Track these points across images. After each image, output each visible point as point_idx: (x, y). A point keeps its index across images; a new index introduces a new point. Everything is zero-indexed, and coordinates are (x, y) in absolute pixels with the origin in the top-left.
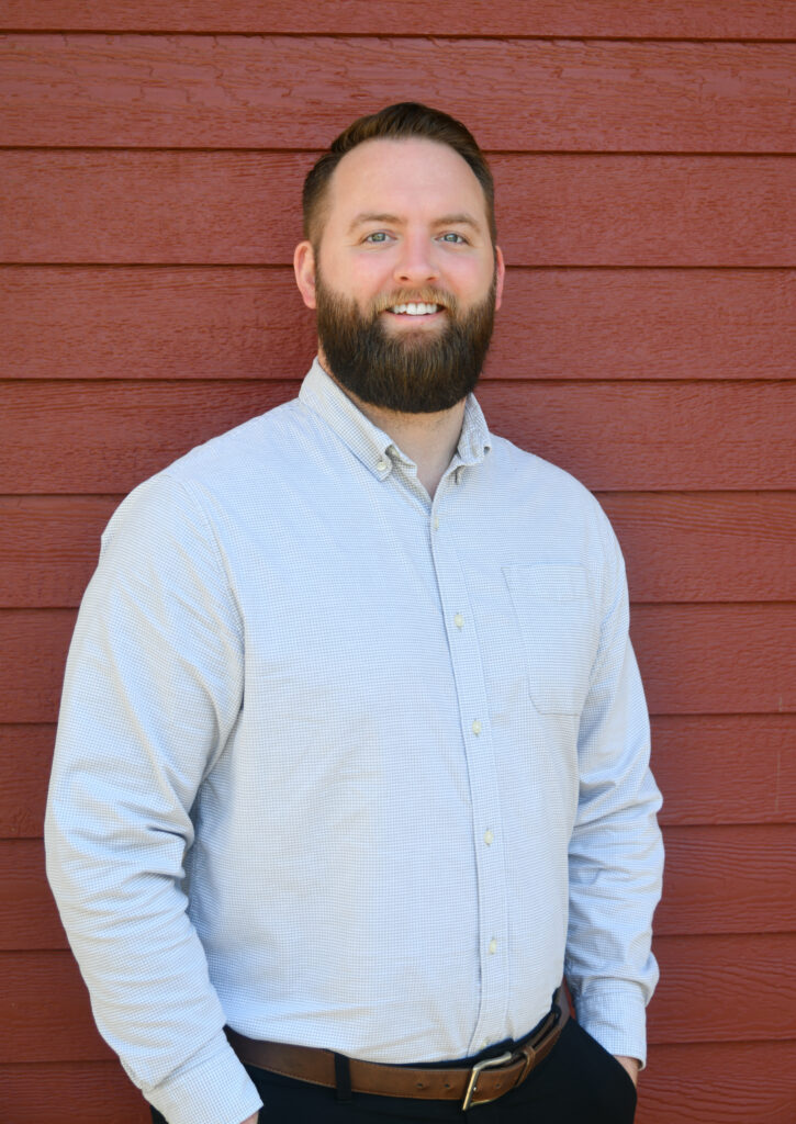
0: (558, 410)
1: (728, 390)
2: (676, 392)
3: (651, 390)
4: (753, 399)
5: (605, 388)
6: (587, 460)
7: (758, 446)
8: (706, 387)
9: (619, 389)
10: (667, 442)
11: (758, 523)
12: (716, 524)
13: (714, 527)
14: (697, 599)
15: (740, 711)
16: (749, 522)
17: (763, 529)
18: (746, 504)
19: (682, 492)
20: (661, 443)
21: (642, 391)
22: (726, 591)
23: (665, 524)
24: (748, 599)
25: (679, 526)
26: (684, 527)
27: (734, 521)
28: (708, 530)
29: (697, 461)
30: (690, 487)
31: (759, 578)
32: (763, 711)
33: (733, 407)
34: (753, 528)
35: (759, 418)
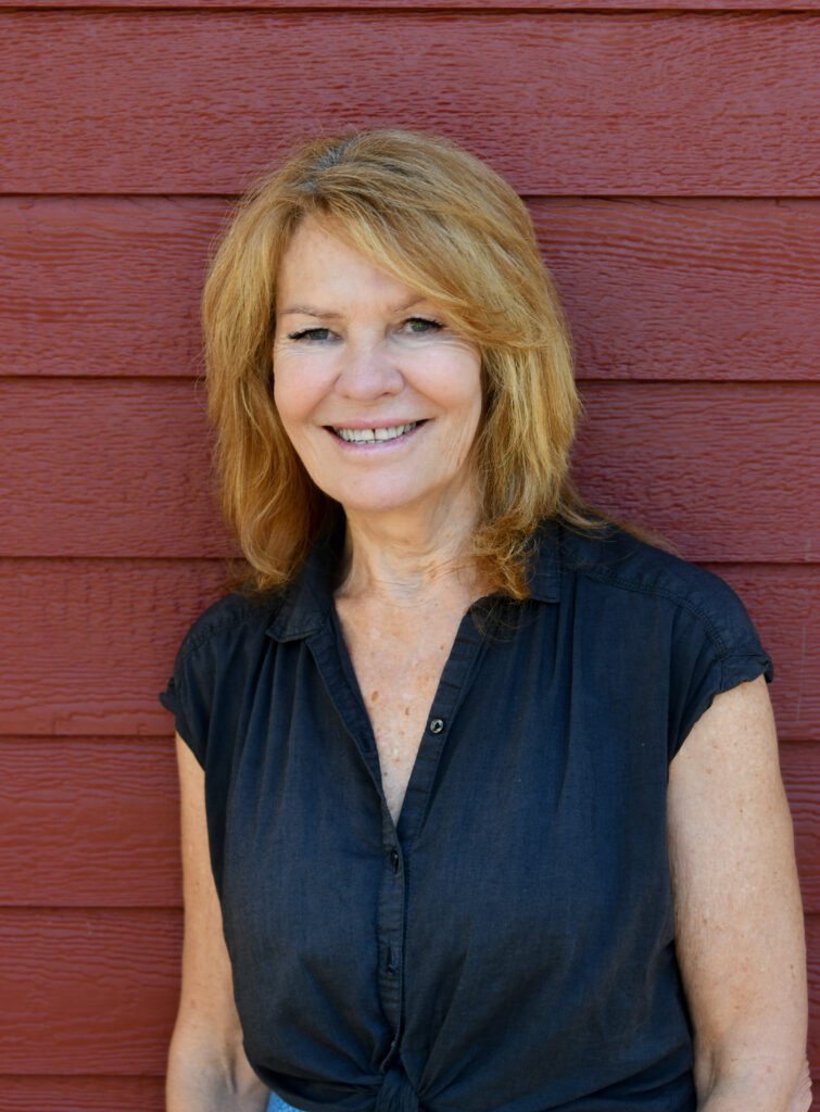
0: (448, 61)
1: (733, 28)
2: (645, 32)
3: (601, 28)
4: (773, 44)
5: (526, 25)
6: (493, 144)
7: (780, 124)
8: (694, 24)
9: (547, 27)
10: (627, 115)
11: (778, 251)
12: (709, 254)
13: (704, 257)
14: (671, 376)
15: (740, 559)
16: (762, 251)
17: (786, 262)
18: (758, 220)
19: (652, 199)
20: (615, 116)
21: (590, 31)
22: (720, 363)
23: (622, 251)
24: (760, 377)
25: (644, 255)
26: (654, 256)
27: (736, 248)
28: (693, 261)
29: (677, 148)
30: (662, 191)
31: (778, 343)
32: (778, 559)
33: (740, 57)
34: (769, 260)
35: (783, 76)
